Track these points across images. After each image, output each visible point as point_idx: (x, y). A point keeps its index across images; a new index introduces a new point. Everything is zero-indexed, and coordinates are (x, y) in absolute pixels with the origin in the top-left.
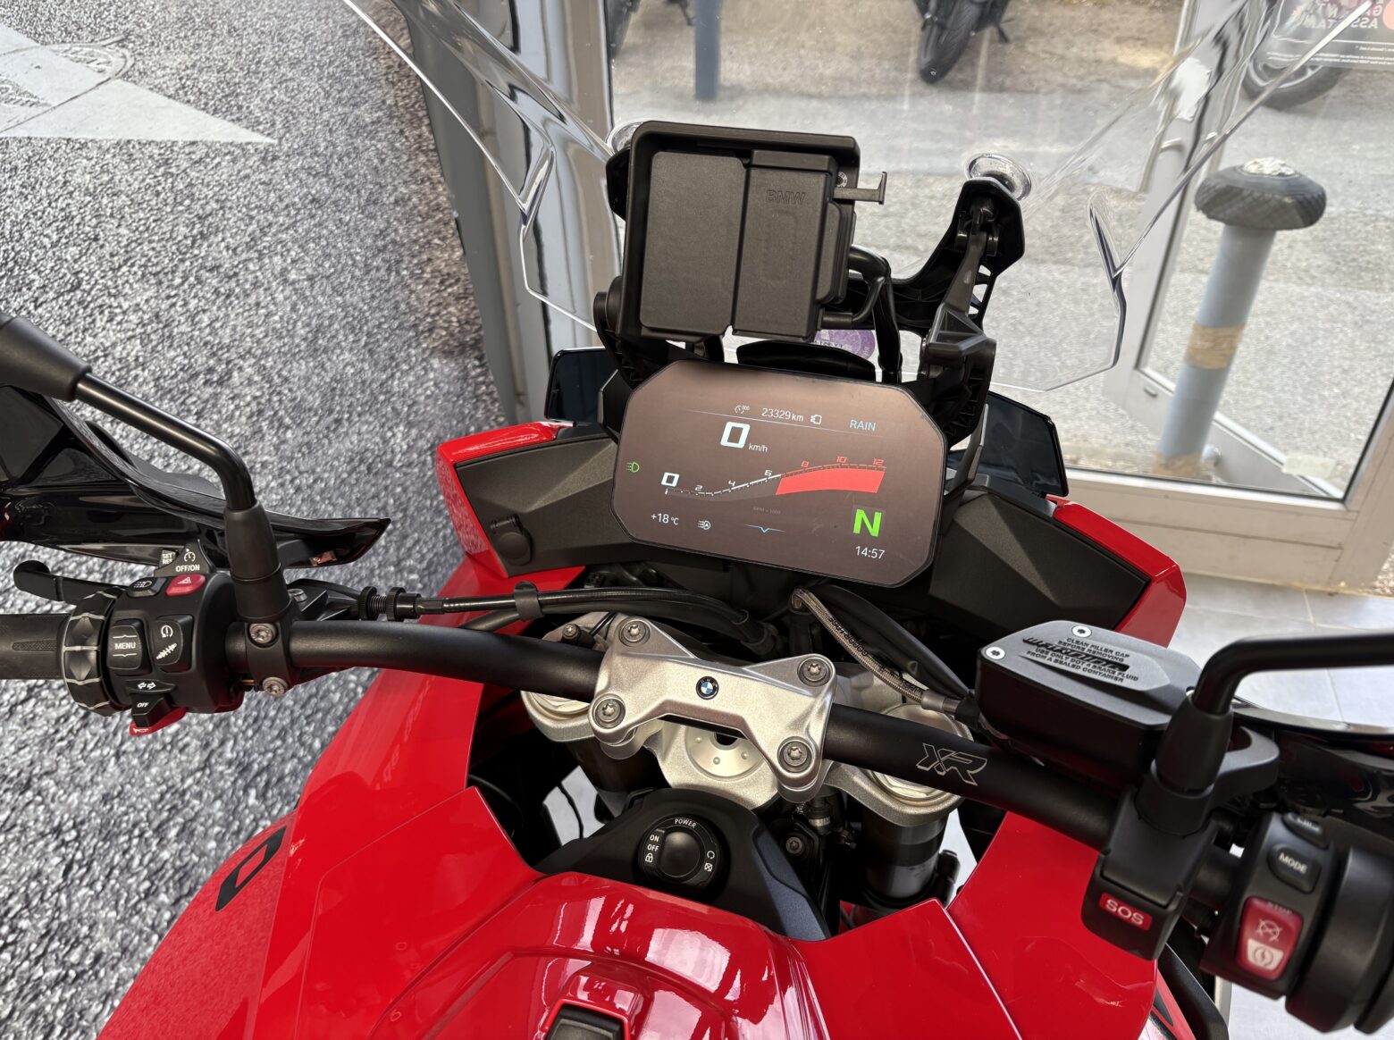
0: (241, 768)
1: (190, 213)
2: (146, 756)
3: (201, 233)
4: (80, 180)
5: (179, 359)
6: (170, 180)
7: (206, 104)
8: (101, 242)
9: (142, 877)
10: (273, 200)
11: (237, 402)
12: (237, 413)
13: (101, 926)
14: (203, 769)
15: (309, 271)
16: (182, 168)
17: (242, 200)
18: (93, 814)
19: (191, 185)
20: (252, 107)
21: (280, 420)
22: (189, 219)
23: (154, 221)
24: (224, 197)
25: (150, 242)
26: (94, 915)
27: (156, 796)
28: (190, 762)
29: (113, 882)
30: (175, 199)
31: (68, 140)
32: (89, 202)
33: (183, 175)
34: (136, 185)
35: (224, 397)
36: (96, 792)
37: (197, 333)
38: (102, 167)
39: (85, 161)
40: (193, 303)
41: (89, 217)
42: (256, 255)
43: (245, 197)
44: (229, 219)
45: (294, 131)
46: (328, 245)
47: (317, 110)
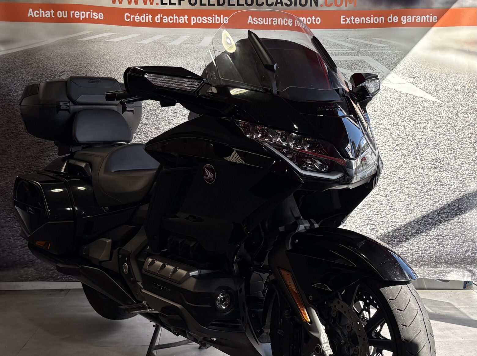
0: (368, 218)
3: (415, 113)
5: (398, 133)
6: (413, 102)
11: (407, 147)
12: (406, 149)
17: (429, 111)
21: (416, 157)
22: (414, 110)
24: (424, 109)
35: (405, 145)
37: (404, 130)
40: (406, 125)
42: (427, 122)
44: (424, 113)
45: (450, 103)
46: (449, 128)
47: (459, 101)
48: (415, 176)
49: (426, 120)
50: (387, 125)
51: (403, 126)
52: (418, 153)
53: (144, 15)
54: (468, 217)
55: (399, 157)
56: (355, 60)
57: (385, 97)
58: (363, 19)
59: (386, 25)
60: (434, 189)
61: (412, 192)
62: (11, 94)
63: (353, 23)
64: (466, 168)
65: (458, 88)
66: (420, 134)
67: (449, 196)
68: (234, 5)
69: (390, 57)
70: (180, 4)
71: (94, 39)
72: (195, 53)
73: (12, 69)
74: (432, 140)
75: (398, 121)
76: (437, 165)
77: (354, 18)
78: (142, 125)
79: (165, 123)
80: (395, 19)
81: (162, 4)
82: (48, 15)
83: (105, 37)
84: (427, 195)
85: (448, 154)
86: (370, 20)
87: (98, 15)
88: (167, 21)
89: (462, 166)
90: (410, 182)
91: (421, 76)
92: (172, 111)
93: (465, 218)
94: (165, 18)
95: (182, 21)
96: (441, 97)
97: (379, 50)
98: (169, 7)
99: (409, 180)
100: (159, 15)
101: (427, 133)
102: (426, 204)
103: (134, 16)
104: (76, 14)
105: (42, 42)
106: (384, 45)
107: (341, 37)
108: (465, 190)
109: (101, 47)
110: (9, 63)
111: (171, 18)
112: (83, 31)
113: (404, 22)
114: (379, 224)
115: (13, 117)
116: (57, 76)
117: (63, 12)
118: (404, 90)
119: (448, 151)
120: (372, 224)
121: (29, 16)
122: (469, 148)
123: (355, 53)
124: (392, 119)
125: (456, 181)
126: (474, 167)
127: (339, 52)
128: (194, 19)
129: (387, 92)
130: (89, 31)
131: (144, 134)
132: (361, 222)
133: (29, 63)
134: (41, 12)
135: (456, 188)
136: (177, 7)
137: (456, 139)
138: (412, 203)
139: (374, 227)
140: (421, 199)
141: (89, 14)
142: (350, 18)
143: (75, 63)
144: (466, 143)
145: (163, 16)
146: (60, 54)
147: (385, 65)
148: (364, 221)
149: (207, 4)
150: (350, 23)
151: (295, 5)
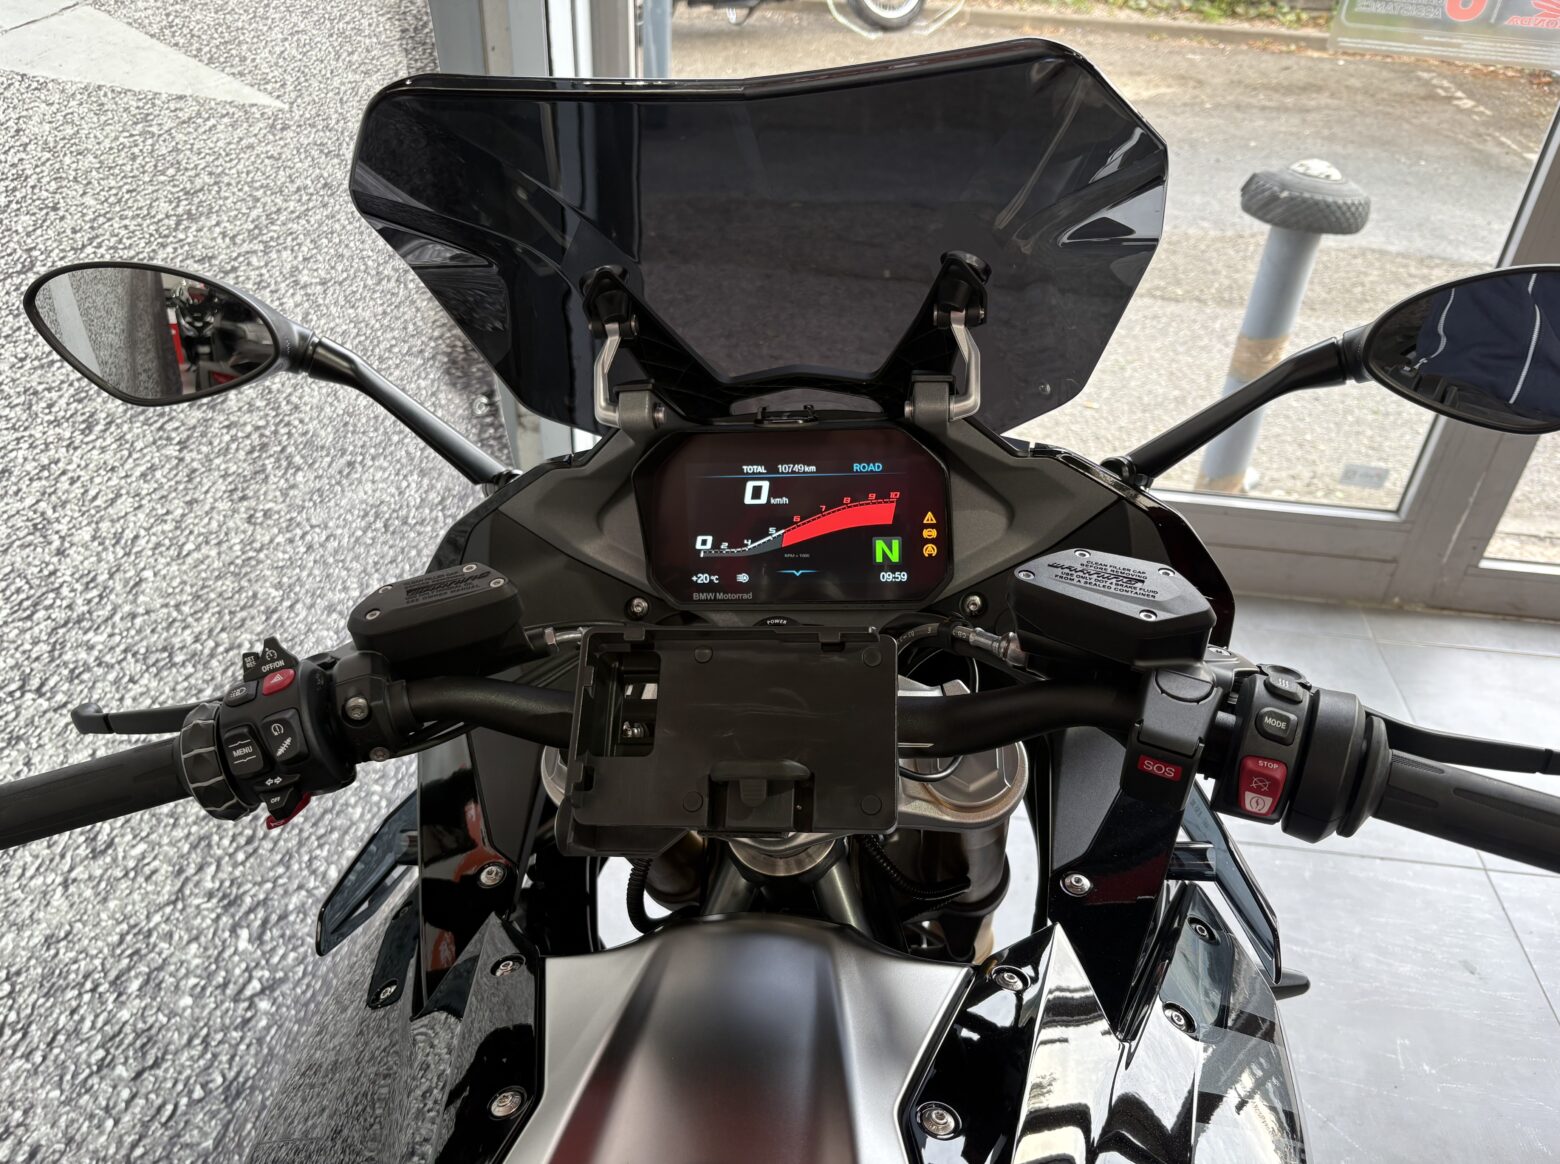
0: (226, 902)
1: (174, 186)
2: (103, 885)
3: (189, 212)
4: (36, 130)
6: (150, 141)
7: (199, 50)
8: (61, 213)
9: (95, 1045)
10: (283, 179)
12: (234, 446)
13: (39, 1110)
14: (174, 903)
15: (322, 273)
16: (166, 128)
17: (244, 175)
18: (33, 962)
19: (176, 150)
20: (258, 61)
21: (289, 458)
22: (172, 193)
23: (128, 191)
24: (220, 169)
25: (122, 218)
26: (30, 1095)
27: (115, 938)
28: (158, 893)
29: (56, 1051)
30: (156, 166)
31: (23, 76)
32: (48, 160)
33: (166, 136)
34: (107, 144)
35: (217, 425)
36: (37, 933)
38: (65, 116)
39: (44, 105)
41: (48, 179)
42: (261, 247)
43: (248, 173)
44: (226, 198)
52: (289, 434)
96: (264, 68)
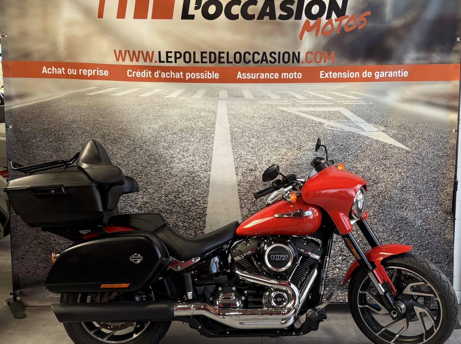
1: (384, 155)
3: (385, 158)
5: (369, 175)
6: (383, 148)
17: (397, 157)
23: (376, 153)
24: (393, 155)
30: (382, 151)
31: (367, 137)
34: (376, 147)
37: (375, 173)
44: (393, 159)
45: (417, 150)
46: (416, 173)
47: (426, 148)
48: (383, 214)
49: (394, 165)
50: (359, 168)
51: (373, 170)
52: (387, 194)
53: (145, 71)
54: (429, 252)
55: (369, 197)
56: (332, 111)
57: (358, 143)
58: (340, 74)
59: (361, 79)
60: (399, 227)
61: (380, 228)
62: (30, 140)
63: (331, 77)
64: (429, 209)
65: (425, 136)
66: (389, 177)
67: (412, 233)
68: (224, 62)
69: (364, 109)
70: (176, 62)
71: (100, 93)
72: (190, 105)
73: (31, 119)
74: (400, 183)
75: (369, 165)
76: (403, 205)
77: (332, 73)
78: (143, 167)
79: (163, 166)
80: (370, 74)
81: (160, 61)
82: (59, 72)
83: (110, 92)
84: (393, 232)
85: (413, 196)
86: (347, 75)
87: (103, 72)
88: (164, 77)
89: (426, 206)
90: (378, 220)
91: (392, 125)
92: (169, 156)
93: (426, 253)
94: (163, 74)
95: (178, 76)
96: (409, 144)
97: (354, 102)
98: (166, 64)
99: (378, 217)
100: (158, 71)
101: (395, 177)
102: (392, 239)
103: (135, 72)
104: (84, 72)
105: (55, 95)
106: (359, 98)
107: (320, 90)
108: (428, 228)
109: (106, 100)
110: (28, 114)
111: (168, 74)
112: (91, 87)
113: (377, 77)
114: (350, 255)
115: (32, 160)
116: (69, 125)
117: (73, 70)
118: (375, 138)
119: (413, 193)
120: (343, 255)
121: (43, 73)
122: (432, 190)
123: (332, 105)
124: (364, 163)
125: (420, 219)
126: (436, 208)
127: (318, 103)
128: (188, 75)
129: (360, 139)
130: (96, 87)
131: (145, 175)
132: (334, 253)
133: (45, 113)
134: (53, 69)
135: (419, 226)
136: (173, 64)
137: (421, 182)
138: (380, 238)
139: (345, 257)
140: (388, 235)
141: (95, 71)
142: (328, 73)
143: (84, 114)
144: (430, 186)
145: (161, 72)
146: (71, 106)
147: (358, 116)
148: (337, 252)
149: (200, 62)
150: (328, 77)
151: (279, 62)
